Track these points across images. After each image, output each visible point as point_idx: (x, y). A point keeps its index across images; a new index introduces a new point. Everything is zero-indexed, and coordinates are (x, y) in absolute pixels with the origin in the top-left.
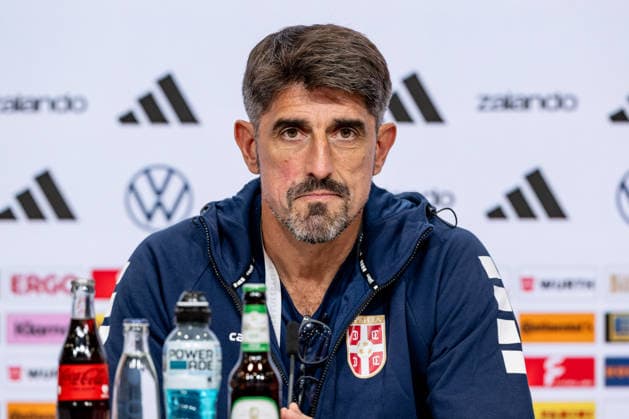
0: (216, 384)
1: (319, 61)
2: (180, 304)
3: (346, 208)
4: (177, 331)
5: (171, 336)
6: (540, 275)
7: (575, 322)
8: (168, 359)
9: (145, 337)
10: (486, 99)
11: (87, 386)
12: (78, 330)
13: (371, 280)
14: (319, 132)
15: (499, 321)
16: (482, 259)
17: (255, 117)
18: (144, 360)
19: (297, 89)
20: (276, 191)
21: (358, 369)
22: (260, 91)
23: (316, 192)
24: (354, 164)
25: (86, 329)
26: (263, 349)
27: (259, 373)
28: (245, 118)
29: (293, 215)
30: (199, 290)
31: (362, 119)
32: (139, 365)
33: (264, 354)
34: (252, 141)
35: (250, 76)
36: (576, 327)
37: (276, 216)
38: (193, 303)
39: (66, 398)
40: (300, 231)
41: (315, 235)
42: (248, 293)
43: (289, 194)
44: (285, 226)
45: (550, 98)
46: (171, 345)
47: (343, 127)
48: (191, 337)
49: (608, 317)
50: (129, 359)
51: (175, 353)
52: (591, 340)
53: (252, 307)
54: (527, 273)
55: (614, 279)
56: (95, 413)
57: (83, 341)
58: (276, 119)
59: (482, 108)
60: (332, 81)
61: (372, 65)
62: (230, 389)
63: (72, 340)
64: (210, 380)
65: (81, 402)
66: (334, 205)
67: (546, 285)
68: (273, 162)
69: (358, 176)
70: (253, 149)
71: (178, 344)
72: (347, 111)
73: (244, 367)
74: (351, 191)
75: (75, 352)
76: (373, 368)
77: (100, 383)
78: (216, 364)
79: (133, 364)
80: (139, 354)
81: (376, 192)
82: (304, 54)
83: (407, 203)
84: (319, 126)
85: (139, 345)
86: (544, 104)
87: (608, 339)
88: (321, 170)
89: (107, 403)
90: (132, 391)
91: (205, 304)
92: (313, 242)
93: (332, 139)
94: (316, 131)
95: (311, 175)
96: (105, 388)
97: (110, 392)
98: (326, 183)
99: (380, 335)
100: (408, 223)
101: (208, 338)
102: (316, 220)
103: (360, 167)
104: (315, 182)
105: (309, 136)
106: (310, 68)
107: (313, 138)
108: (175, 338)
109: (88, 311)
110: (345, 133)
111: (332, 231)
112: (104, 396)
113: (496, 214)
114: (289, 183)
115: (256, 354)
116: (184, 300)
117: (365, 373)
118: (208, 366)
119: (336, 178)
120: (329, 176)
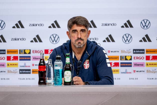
0: (62, 69)
1: (78, 21)
2: (57, 57)
3: (84, 43)
4: (56, 61)
5: (55, 61)
6: (111, 50)
7: (116, 57)
8: (55, 65)
9: (51, 62)
10: (103, 24)
11: (43, 69)
12: (41, 61)
13: (88, 54)
14: (79, 31)
15: (106, 59)
16: (103, 51)
17: (69, 30)
18: (51, 65)
19: (75, 25)
20: (73, 41)
21: (85, 67)
22: (70, 26)
23: (79, 40)
24: (84, 36)
25: (43, 60)
26: (69, 63)
27: (68, 67)
28: (68, 31)
29: (76, 44)
30: (59, 54)
31: (85, 29)
32: (51, 66)
33: (69, 64)
34: (69, 34)
35: (68, 24)
36: (116, 58)
37: (73, 45)
38: (59, 56)
39: (39, 71)
40: (77, 46)
41: (79, 47)
42: (67, 55)
43: (75, 41)
44: (75, 46)
45: (112, 24)
46: (55, 63)
47: (82, 30)
48: (58, 62)
49: (121, 56)
50: (49, 65)
51: (56, 64)
52: (119, 60)
53: (67, 57)
54: (109, 50)
55: (122, 51)
56: (44, 73)
57: (42, 62)
58: (72, 30)
59: (102, 25)
60: (80, 24)
61: (86, 21)
62: (64, 69)
63: (41, 62)
64: (61, 68)
65: (42, 71)
66: (82, 42)
67: (112, 52)
68: (72, 37)
69: (85, 38)
70: (69, 35)
71: (56, 63)
72: (83, 28)
73: (66, 66)
74: (84, 40)
75: (41, 64)
76: (87, 67)
77: (45, 68)
78: (62, 66)
79: (49, 66)
80: (50, 64)
81: (88, 41)
82: (76, 20)
83: (93, 43)
84: (79, 30)
85: (51, 63)
86: (111, 25)
87: (121, 60)
88: (79, 37)
89: (46, 72)
90: (49, 70)
91: (60, 57)
92: (79, 48)
93: (81, 32)
94: (78, 31)
95: (78, 38)
96: (45, 69)
97: (46, 70)
98: (80, 39)
99: (88, 63)
100: (93, 45)
101: (61, 62)
102: (79, 44)
103: (85, 36)
104: (79, 39)
105: (77, 32)
106: (77, 22)
107: (78, 32)
108: (56, 62)
109: (43, 58)
110: (83, 32)
111: (82, 46)
112: (45, 70)
113: (104, 41)
114: (75, 39)
115: (68, 64)
116: (57, 56)
117: (86, 68)
118: (61, 66)
119: (82, 38)
120: (81, 38)
